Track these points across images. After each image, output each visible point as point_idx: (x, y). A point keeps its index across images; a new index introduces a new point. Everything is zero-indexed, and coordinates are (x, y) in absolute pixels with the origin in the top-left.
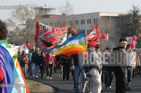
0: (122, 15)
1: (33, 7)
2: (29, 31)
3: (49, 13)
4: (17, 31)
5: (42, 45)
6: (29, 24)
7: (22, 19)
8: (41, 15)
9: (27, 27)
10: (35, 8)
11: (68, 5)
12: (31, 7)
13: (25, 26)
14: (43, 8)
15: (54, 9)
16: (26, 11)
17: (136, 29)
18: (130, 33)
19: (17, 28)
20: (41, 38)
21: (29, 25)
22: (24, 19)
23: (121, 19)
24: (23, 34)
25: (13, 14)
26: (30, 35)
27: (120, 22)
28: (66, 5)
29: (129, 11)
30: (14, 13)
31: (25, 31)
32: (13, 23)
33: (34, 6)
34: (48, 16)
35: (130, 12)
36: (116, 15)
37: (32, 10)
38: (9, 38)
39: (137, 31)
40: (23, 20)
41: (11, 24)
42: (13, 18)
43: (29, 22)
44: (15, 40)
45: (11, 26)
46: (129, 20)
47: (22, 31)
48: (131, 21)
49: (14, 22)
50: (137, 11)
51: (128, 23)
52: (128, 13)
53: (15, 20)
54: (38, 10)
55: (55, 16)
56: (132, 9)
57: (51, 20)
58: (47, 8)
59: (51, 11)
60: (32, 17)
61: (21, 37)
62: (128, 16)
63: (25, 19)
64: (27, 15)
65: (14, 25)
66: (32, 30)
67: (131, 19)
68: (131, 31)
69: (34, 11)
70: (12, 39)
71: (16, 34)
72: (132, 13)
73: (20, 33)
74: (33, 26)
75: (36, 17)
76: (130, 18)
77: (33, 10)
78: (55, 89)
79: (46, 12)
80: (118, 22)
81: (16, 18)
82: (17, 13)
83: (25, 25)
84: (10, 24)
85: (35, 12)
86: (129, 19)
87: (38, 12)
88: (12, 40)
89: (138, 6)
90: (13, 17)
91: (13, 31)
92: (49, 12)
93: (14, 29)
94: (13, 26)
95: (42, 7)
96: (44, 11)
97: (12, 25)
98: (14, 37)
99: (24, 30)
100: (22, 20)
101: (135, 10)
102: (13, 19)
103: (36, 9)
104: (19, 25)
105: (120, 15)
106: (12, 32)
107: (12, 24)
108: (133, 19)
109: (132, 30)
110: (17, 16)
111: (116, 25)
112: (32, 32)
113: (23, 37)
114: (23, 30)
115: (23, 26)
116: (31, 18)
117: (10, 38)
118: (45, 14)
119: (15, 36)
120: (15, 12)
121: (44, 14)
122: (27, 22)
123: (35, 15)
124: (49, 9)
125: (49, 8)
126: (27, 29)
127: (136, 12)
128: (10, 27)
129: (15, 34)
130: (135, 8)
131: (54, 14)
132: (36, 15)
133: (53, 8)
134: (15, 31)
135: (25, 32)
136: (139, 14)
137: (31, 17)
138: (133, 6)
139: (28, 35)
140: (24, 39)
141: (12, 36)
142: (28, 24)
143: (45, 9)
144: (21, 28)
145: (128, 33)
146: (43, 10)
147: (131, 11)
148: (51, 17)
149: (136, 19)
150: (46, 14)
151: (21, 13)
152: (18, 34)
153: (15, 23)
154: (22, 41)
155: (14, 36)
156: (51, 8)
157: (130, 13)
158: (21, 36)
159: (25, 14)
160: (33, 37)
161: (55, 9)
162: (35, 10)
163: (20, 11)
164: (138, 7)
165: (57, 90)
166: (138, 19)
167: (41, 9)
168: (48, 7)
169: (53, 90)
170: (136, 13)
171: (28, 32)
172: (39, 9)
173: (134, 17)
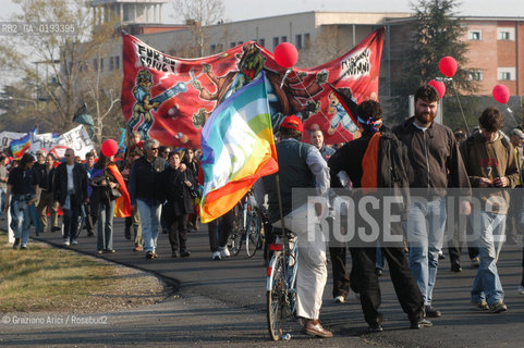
0: (393, 19)
2: (72, 82)
3: (139, 20)
4: (31, 86)
6: (73, 58)
7: (47, 43)
8: (113, 27)
9: (66, 71)
10: (90, 4)
13: (58, 67)
15: (155, 4)
16: (60, 15)
19: (31, 75)
21: (71, 64)
22: (54, 41)
24: (53, 93)
26: (76, 99)
29: (417, 3)
31: (59, 84)
32: (15, 58)
34: (135, 30)
35: (422, 10)
36: (374, 20)
37: (79, 11)
38: (4, 111)
40: (50, 45)
41: (8, 62)
42: (15, 39)
43: (71, 53)
44: (25, 117)
45: (8, 68)
46: (420, 37)
47: (49, 84)
48: (424, 41)
49: (18, 55)
50: (446, 6)
51: (416, 47)
52: (415, 12)
53: (23, 44)
54: (102, 9)
55: (162, 30)
58: (134, 1)
59: (145, 11)
60: (82, 34)
61: (43, 105)
62: (415, 23)
63: (56, 42)
65: (18, 63)
66: (84, 79)
67: (423, 31)
68: (427, 75)
69: (88, 12)
70: (14, 113)
71: (26, 95)
72: (428, 11)
73: (39, 90)
74: (86, 67)
75: (94, 33)
76: (421, 30)
77: (84, 9)
79: (130, 16)
81: (25, 38)
82: (28, 21)
83: (56, 62)
84: (4, 62)
85: (91, 15)
86: (416, 32)
87: (103, 17)
88: (13, 117)
91: (15, 86)
92: (138, 15)
93: (19, 79)
94: (15, 68)
96: (122, 11)
97: (10, 65)
98: (22, 108)
99: (54, 79)
100: (48, 47)
101: (437, 1)
102: (15, 43)
103: (94, 7)
104: (37, 63)
105: (387, 19)
106: (12, 88)
107: (11, 61)
108: (431, 33)
112: (84, 88)
113: (52, 107)
114: (50, 81)
115: (50, 67)
116: (79, 37)
117: (7, 108)
118: (126, 24)
119: (22, 103)
120: (21, 17)
121: (122, 22)
122: (63, 54)
123: (90, 28)
124: (141, 6)
125: (139, 1)
126: (65, 77)
127: (440, 8)
128: (6, 73)
129: (23, 96)
131: (157, 21)
132: (95, 27)
133: (152, 1)
134: (24, 87)
135: (59, 88)
136: (451, 16)
137: (78, 34)
139: (68, 97)
140: (54, 113)
141: (11, 101)
142: (69, 60)
143: (127, 6)
144: (45, 75)
145: (417, 81)
146: (119, 10)
147: (423, 3)
148: (146, 31)
149: (444, 33)
150: (131, 22)
151: (43, 19)
152: (34, 95)
153: (24, 56)
154: (49, 120)
155: (20, 103)
156: (147, 1)
157: (420, 13)
158: (44, 103)
161: (161, 4)
162: (92, 9)
163: (39, 13)
165: (174, 286)
166: (450, 30)
167: (112, 5)
169: (161, 287)
170: (442, 11)
171: (69, 86)
172: (104, 6)
173: (436, 27)
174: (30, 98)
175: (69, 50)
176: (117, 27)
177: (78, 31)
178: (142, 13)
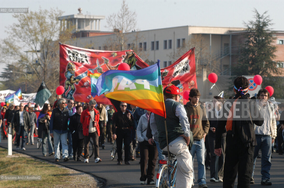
0: (234, 31)
1: (54, 15)
2: (47, 64)
3: (86, 29)
4: (24, 65)
5: (72, 93)
6: (48, 49)
7: (33, 40)
8: (71, 31)
9: (44, 57)
10: (59, 19)
11: (125, 11)
12: (49, 16)
13: (39, 54)
14: (75, 17)
15: (96, 20)
16: (41, 25)
17: (262, 61)
18: (250, 69)
19: (24, 59)
20: (71, 77)
21: (47, 53)
22: (37, 39)
23: (233, 39)
24: (36, 69)
25: (14, 30)
26: (49, 73)
27: (230, 46)
28: (120, 12)
29: (248, 22)
30: (17, 28)
31: (39, 64)
32: (14, 49)
33: (56, 14)
34: (84, 34)
35: (251, 26)
36: (222, 31)
37: (52, 23)
38: (8, 79)
39: (265, 63)
40: (35, 42)
41: (10, 51)
42: (14, 38)
43: (47, 47)
44: (19, 82)
45: (10, 54)
46: (249, 42)
47: (34, 64)
48: (251, 44)
49: (16, 47)
50: (265, 24)
51: (247, 48)
52: (247, 28)
53: (19, 41)
54: (66, 22)
55: (99, 35)
56: (254, 20)
57: (91, 42)
58: (84, 17)
59: (90, 23)
60: (54, 36)
61: (30, 76)
62: (246, 34)
63: (39, 40)
64: (42, 31)
65: (16, 51)
66: (54, 62)
67: (251, 39)
68: (252, 64)
69: (57, 23)
70: (13, 81)
71: (21, 70)
72: (254, 27)
73: (28, 67)
74: (55, 55)
75: (60, 35)
76: (249, 38)
77: (55, 22)
78: (99, 180)
79: (81, 26)
80: (227, 45)
81: (20, 37)
82: (22, 28)
83: (38, 51)
84: (8, 51)
85: (59, 25)
86: (247, 39)
87: (66, 26)
88: (12, 83)
89: (265, 13)
90: (14, 36)
91: (14, 65)
92: (86, 26)
93: (17, 61)
94: (14, 54)
95: (73, 15)
96: (77, 23)
97: (12, 53)
98: (18, 77)
99: (37, 61)
100: (33, 43)
101: (259, 22)
102: (14, 40)
103: (61, 20)
104: (27, 52)
105: (230, 31)
106: (12, 66)
107: (12, 50)
108: (256, 40)
109: (254, 61)
110: (23, 35)
111: (221, 52)
112: (54, 67)
113: (35, 77)
114: (34, 63)
115: (35, 54)
117: (9, 77)
118: (79, 30)
119: (18, 75)
120: (18, 26)
121: (77, 30)
122: (42, 47)
123: (58, 32)
124: (88, 21)
125: (87, 17)
126: (43, 60)
127: (261, 25)
128: (9, 57)
129: (18, 71)
130: (260, 16)
131: (97, 29)
132: (61, 32)
133: (95, 18)
134: (19, 65)
135: (39, 66)
136: (268, 30)
137: (51, 36)
138: (256, 14)
139: (45, 72)
140: (36, 81)
141: (12, 73)
142: (45, 50)
143: (80, 20)
144: (31, 58)
145: (247, 67)
146: (75, 23)
147: (251, 23)
148: (91, 35)
149: (263, 40)
150: (82, 29)
151: (31, 27)
152: (25, 70)
153: (20, 48)
154: (33, 85)
155: (17, 75)
156: (92, 18)
157: (249, 28)
158: (31, 75)
159: (38, 30)
160: (54, 77)
161: (99, 20)
163: (29, 24)
164: (265, 15)
165: (103, 183)
166: (266, 38)
167: (71, 19)
168: (86, 16)
169: (96, 183)
170: (262, 27)
171: (45, 65)
172: (66, 20)
173: (258, 36)
174: (22, 72)
175: (46, 44)
176: (74, 32)
177: (52, 34)
178: (89, 25)
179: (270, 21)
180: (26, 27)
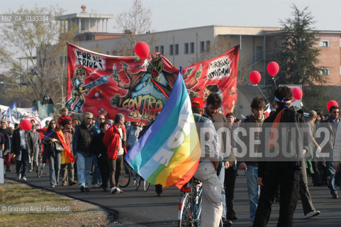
0: (268, 31)
1: (53, 14)
2: (45, 73)
3: (91, 30)
4: (16, 75)
6: (45, 56)
7: (27, 45)
8: (73, 34)
9: (41, 65)
10: (59, 18)
11: (138, 9)
13: (35, 62)
14: (78, 16)
15: (103, 19)
16: (37, 25)
17: (302, 66)
18: (288, 76)
19: (16, 67)
21: (44, 60)
22: (32, 44)
24: (31, 80)
25: (6, 32)
26: (47, 84)
27: (264, 50)
28: (132, 10)
29: (285, 21)
30: (8, 30)
31: (37, 74)
32: (5, 55)
33: (56, 13)
34: (89, 37)
35: (288, 25)
36: (254, 32)
37: (50, 23)
39: (306, 69)
40: (30, 46)
42: (5, 42)
43: (45, 52)
44: (11, 96)
46: (287, 44)
47: (29, 73)
48: (289, 47)
49: (8, 53)
50: (305, 23)
51: (284, 51)
52: (283, 27)
53: (11, 46)
54: (67, 22)
55: (107, 37)
56: (293, 18)
57: (97, 46)
58: (88, 16)
59: (96, 24)
60: (53, 39)
61: (24, 88)
62: (283, 34)
63: (34, 44)
64: (38, 33)
65: (7, 58)
66: (53, 70)
67: (289, 40)
68: (291, 71)
69: (56, 24)
70: (4, 93)
71: (13, 80)
72: (293, 26)
73: (22, 78)
74: (55, 62)
75: (60, 38)
76: (287, 40)
77: (54, 22)
78: (109, 213)
79: (86, 26)
80: (260, 48)
81: (12, 41)
82: (15, 29)
83: (34, 58)
85: (59, 26)
86: (284, 41)
87: (67, 27)
88: (3, 96)
89: (305, 9)
90: (5, 39)
91: (5, 74)
92: (91, 26)
93: (8, 70)
94: (5, 62)
95: (76, 14)
96: (80, 24)
97: (2, 60)
98: (10, 89)
99: (32, 70)
100: (28, 48)
101: (299, 20)
102: (5, 44)
103: (61, 20)
104: (20, 59)
105: (264, 32)
106: (3, 76)
107: (3, 57)
108: (294, 41)
109: (293, 67)
110: (15, 38)
111: (254, 57)
112: (53, 77)
115: (30, 61)
116: (50, 41)
118: (83, 32)
119: (10, 87)
120: (10, 27)
121: (80, 31)
122: (39, 53)
123: (58, 35)
124: (93, 20)
125: (92, 16)
126: (40, 69)
127: (301, 24)
129: (10, 82)
130: (300, 13)
131: (105, 31)
132: (61, 35)
133: (102, 17)
134: (11, 75)
135: (35, 76)
136: (308, 30)
137: (49, 39)
138: (294, 10)
139: (42, 82)
140: (32, 94)
141: (3, 85)
142: (43, 57)
143: (84, 20)
144: (26, 67)
145: (284, 75)
146: (78, 24)
147: (289, 21)
148: (97, 38)
149: (303, 42)
150: (86, 31)
151: (25, 29)
152: (18, 81)
153: (12, 54)
154: (28, 98)
155: (8, 86)
156: (98, 17)
157: (287, 27)
158: (25, 86)
159: (34, 32)
161: (107, 19)
162: (59, 22)
163: (23, 25)
164: (306, 12)
165: (114, 215)
166: (308, 40)
167: (73, 19)
168: (90, 15)
169: (106, 216)
170: (302, 26)
171: (42, 75)
172: (68, 20)
173: (298, 38)
174: (15, 83)
175: (43, 49)
176: (77, 34)
177: (50, 37)
178: (94, 25)
179: (311, 18)
180: (19, 29)
